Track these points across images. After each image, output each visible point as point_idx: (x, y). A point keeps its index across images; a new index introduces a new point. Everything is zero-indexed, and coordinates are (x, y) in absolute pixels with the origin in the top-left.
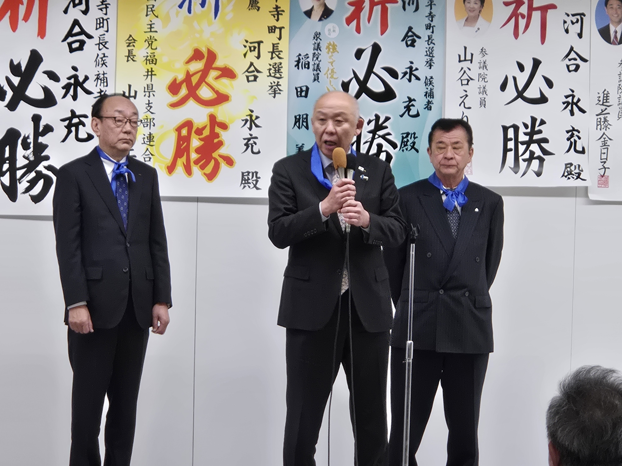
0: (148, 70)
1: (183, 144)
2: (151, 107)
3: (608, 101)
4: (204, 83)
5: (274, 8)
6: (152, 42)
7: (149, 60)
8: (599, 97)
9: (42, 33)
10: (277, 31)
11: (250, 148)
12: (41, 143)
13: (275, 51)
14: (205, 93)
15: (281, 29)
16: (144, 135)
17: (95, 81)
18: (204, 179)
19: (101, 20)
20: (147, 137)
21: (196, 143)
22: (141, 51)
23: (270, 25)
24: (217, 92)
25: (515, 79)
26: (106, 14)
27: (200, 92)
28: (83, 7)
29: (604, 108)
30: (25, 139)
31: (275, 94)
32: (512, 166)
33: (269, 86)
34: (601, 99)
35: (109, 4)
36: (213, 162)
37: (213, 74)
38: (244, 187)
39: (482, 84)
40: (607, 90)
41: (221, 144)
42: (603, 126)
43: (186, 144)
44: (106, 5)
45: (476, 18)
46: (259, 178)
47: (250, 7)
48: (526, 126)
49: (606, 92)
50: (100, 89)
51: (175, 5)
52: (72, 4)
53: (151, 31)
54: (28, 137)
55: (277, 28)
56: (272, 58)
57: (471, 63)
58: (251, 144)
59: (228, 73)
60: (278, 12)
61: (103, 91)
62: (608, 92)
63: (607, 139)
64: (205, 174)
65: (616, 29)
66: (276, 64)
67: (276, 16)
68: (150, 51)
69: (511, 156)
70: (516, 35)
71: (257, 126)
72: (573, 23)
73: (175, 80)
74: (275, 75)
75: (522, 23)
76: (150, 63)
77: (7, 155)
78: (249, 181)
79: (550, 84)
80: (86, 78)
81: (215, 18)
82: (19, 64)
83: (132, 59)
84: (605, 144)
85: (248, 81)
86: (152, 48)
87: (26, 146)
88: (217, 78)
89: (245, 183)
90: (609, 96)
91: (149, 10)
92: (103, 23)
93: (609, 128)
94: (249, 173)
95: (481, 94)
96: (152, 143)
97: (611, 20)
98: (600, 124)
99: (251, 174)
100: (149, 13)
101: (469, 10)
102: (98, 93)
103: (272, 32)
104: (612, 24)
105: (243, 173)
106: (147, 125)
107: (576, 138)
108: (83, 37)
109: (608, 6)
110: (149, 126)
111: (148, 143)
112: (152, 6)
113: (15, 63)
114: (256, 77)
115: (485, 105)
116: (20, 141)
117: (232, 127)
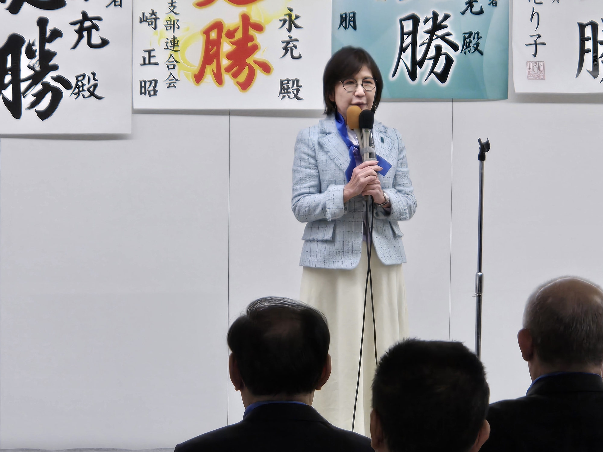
1: (213, 48)
2: (175, 7)
11: (289, 52)
12: (48, 50)
16: (168, 39)
18: (237, 89)
20: (171, 42)
21: (227, 47)
30: (30, 46)
32: (591, 70)
36: (247, 70)
38: (284, 97)
41: (255, 48)
43: (215, 49)
46: (301, 86)
54: (33, 44)
58: (291, 48)
64: (238, 83)
69: (588, 57)
71: (297, 27)
77: (9, 65)
78: (289, 90)
87: (30, 54)
89: (284, 93)
94: (288, 81)
96: (176, 48)
99: (291, 83)
105: (282, 82)
106: (171, 27)
110: (172, 29)
111: (172, 48)
116: (24, 49)
117: (268, 28)
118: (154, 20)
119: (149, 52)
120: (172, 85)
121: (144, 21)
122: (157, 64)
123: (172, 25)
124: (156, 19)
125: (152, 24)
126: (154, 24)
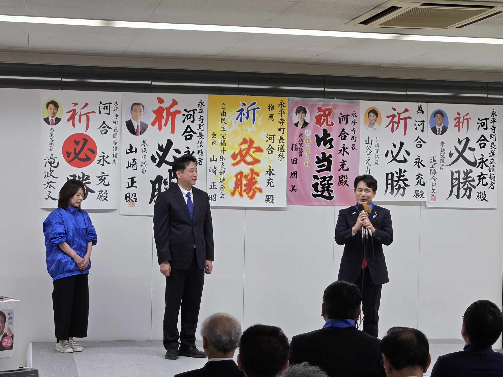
0: (222, 148)
1: (239, 182)
2: (224, 165)
3: (435, 161)
4: (248, 154)
5: (280, 120)
6: (224, 135)
7: (223, 144)
8: (432, 159)
9: (173, 131)
10: (282, 130)
11: (270, 184)
12: (173, 182)
13: (281, 139)
14: (248, 159)
15: (284, 129)
16: (221, 178)
17: (197, 153)
18: (248, 198)
19: (200, 125)
20: (222, 179)
21: (244, 182)
22: (219, 140)
23: (278, 128)
24: (254, 158)
25: (392, 151)
26: (202, 123)
27: (246, 159)
28: (192, 119)
29: (433, 164)
30: (165, 180)
31: (281, 159)
32: (391, 192)
33: (279, 156)
34: (432, 160)
35: (204, 118)
36: (252, 191)
37: (252, 150)
38: (267, 202)
39: (377, 154)
40: (435, 156)
41: (256, 182)
42: (433, 173)
43: (240, 182)
44: (202, 118)
45: (374, 123)
46: (274, 198)
47: (269, 119)
48: (397, 173)
49: (434, 157)
50: (200, 157)
51: (234, 118)
52: (186, 118)
53: (223, 130)
54: (167, 179)
55: (282, 129)
56: (280, 143)
57: (372, 144)
58: (270, 182)
59: (259, 150)
60: (282, 121)
61: (201, 158)
62: (435, 157)
63: (435, 179)
64: (249, 196)
65: (440, 128)
66: (281, 145)
67: (281, 123)
68: (223, 139)
69: (390, 187)
70: (392, 131)
71: (273, 174)
72: (419, 125)
73: (235, 153)
74: (281, 150)
75: (395, 125)
76: (223, 145)
77: (157, 188)
78: (269, 199)
79: (408, 153)
80: (193, 152)
81: (253, 124)
82: (162, 146)
83: (214, 143)
84: (434, 181)
85: (269, 153)
86: (224, 138)
87: (165, 184)
88: (254, 152)
89: (267, 200)
90: (436, 159)
91: (222, 120)
92: (201, 127)
93: (436, 174)
94: (269, 195)
95: (376, 159)
96: (224, 182)
97: (437, 124)
98: (432, 172)
99: (270, 196)
100: (222, 122)
101: (371, 120)
102: (199, 159)
103: (279, 131)
104: (437, 126)
105: (266, 196)
106: (222, 174)
107: (421, 178)
108: (192, 133)
109: (435, 117)
110: (223, 174)
111: (222, 182)
112: (224, 119)
113: (161, 145)
114: (272, 152)
115: (378, 164)
116: (163, 181)
117: (261, 174)
118: (215, 171)
119: (213, 183)
120: (222, 197)
121: (211, 171)
122: (216, 188)
123: (222, 173)
124: (216, 170)
125: (214, 172)
126: (215, 172)
